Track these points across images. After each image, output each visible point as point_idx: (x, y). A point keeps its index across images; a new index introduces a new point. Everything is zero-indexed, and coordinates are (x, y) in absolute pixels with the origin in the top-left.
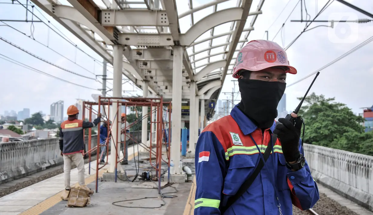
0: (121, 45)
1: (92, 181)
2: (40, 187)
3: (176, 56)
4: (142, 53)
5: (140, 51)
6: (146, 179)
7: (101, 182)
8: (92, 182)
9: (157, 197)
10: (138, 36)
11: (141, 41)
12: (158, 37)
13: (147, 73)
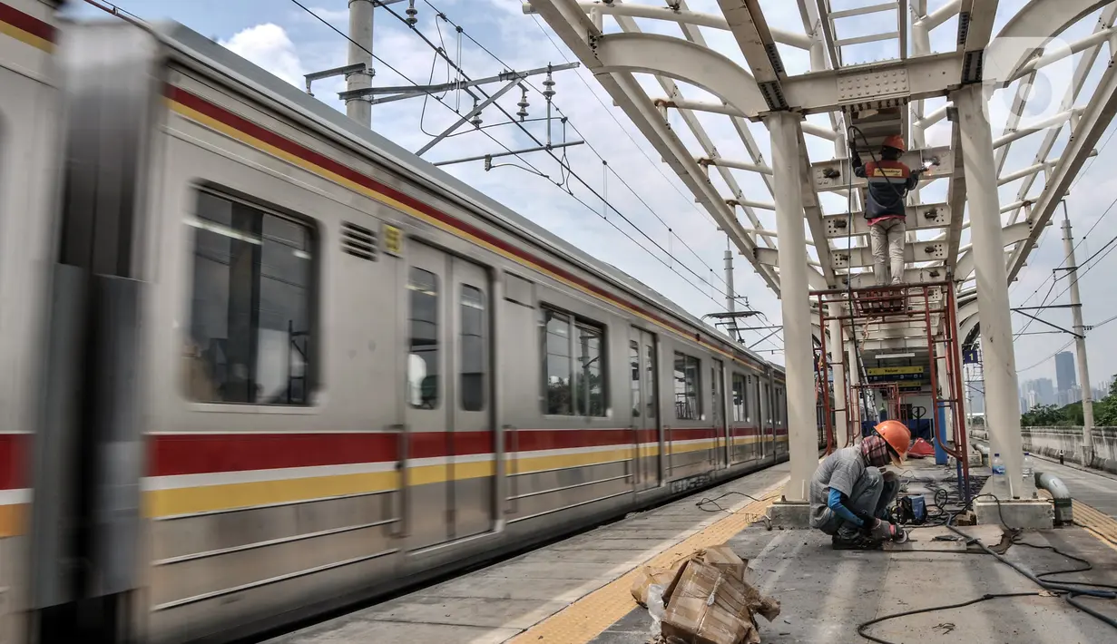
0: (791, 110)
1: (740, 530)
2: (579, 550)
3: (968, 117)
4: (841, 173)
5: (835, 168)
6: (910, 521)
7: (769, 533)
8: (740, 534)
9: (1037, 594)
10: (840, 80)
11: (850, 92)
12: (899, 72)
13: (839, 261)
